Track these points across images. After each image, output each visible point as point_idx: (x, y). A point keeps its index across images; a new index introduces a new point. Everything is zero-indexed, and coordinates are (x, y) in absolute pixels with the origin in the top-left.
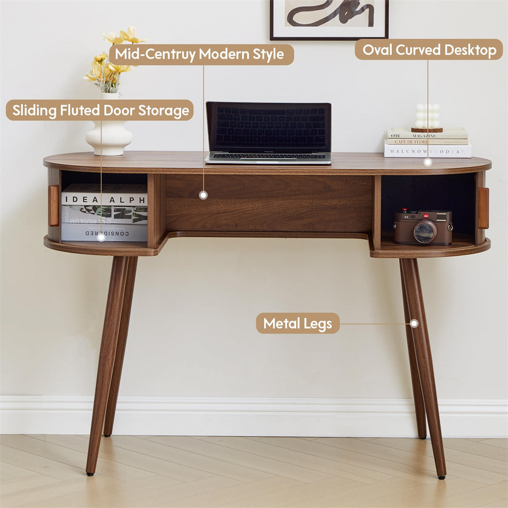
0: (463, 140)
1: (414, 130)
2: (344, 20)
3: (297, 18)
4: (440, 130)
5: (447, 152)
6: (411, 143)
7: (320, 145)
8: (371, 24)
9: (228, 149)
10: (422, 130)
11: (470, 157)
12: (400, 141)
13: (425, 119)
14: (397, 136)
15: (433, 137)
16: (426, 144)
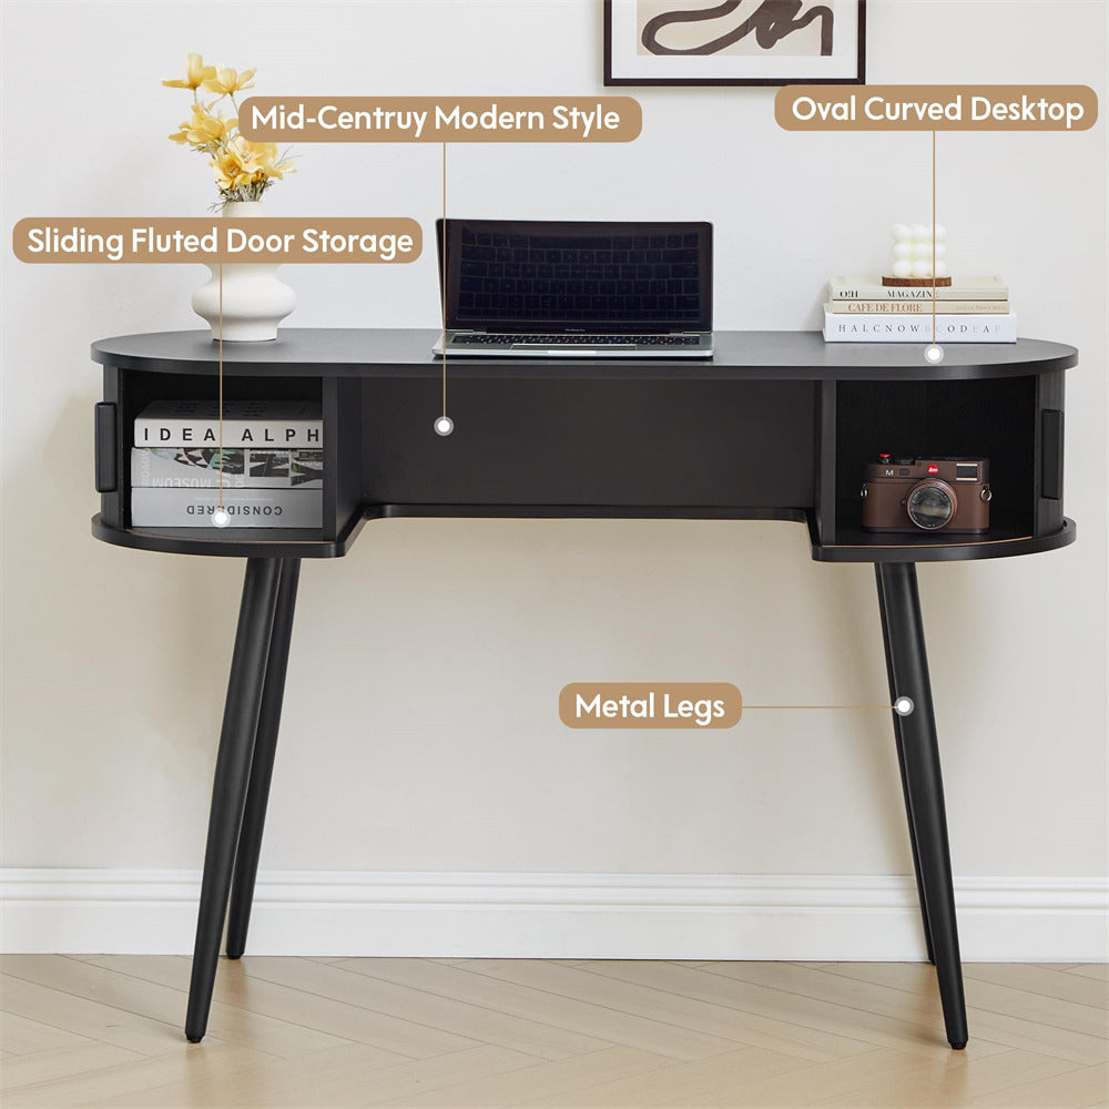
0: (998, 302)
1: (887, 282)
2: (767, 41)
3: (663, 36)
4: (947, 282)
5: (964, 329)
6: (881, 310)
7: (688, 315)
8: (827, 49)
9: (485, 323)
10: (907, 280)
11: (1015, 340)
12: (859, 305)
13: (914, 258)
14: (853, 296)
15: (932, 297)
16: (915, 311)
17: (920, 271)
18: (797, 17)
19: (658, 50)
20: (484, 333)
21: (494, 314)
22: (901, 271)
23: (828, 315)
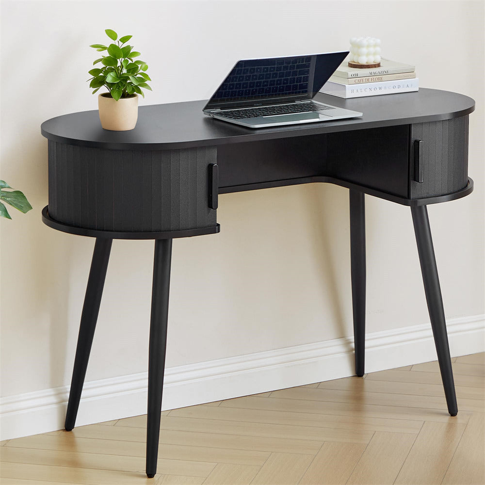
0: (409, 73)
1: (352, 65)
4: (378, 65)
5: (399, 87)
6: (368, 81)
7: (303, 92)
9: (219, 105)
10: (364, 65)
11: (417, 90)
12: (359, 80)
13: (368, 54)
14: (356, 76)
15: (386, 73)
16: (381, 80)
17: (371, 60)
20: (219, 110)
21: (224, 100)
22: (363, 61)
23: (346, 85)
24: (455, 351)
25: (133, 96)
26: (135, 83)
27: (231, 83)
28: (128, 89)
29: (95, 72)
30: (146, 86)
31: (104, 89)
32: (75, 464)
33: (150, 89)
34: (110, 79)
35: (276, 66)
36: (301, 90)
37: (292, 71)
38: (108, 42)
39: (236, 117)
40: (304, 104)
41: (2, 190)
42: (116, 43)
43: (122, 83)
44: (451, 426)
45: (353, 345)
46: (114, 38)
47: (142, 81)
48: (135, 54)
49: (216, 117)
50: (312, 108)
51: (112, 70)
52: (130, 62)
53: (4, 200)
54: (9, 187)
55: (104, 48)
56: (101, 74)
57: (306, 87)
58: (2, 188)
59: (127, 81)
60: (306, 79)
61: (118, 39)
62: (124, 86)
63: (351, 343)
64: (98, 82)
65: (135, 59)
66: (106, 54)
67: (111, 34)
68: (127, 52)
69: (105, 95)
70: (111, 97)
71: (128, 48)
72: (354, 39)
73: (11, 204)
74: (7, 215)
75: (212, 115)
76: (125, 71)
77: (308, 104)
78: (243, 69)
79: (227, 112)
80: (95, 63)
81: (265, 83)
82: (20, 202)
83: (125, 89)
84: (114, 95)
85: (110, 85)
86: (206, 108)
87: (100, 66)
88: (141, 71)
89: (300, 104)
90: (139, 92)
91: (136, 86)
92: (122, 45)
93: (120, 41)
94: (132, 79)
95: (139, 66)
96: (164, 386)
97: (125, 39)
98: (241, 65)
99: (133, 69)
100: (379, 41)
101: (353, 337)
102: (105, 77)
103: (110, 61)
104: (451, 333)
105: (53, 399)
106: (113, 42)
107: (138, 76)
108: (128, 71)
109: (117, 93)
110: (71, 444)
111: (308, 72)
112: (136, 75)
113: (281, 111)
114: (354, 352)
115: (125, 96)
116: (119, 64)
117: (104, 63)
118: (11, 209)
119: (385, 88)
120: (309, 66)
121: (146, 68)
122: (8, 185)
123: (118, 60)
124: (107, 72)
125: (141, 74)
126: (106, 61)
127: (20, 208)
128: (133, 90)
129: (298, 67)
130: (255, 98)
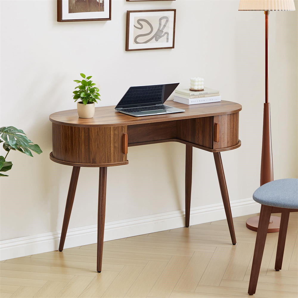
0: (217, 94)
1: (191, 90)
2: (157, 40)
3: (138, 40)
4: (203, 90)
5: (212, 100)
6: (199, 97)
7: (159, 101)
8: (167, 41)
9: (122, 106)
10: (196, 90)
11: (220, 101)
12: (195, 97)
13: (198, 85)
14: (193, 95)
15: (207, 94)
16: (204, 97)
17: (200, 88)
18: (162, 34)
19: (137, 43)
20: (122, 109)
21: (124, 104)
22: (196, 88)
23: (189, 99)
24: (234, 215)
25: (93, 103)
26: (93, 97)
27: (127, 96)
28: (90, 99)
29: (75, 92)
30: (98, 98)
31: (80, 100)
32: (63, 266)
33: (100, 100)
34: (82, 95)
35: (147, 89)
36: (158, 100)
37: (154, 91)
38: (81, 79)
39: (129, 112)
40: (159, 106)
41: (29, 144)
42: (85, 79)
43: (88, 97)
44: (233, 249)
45: (185, 213)
46: (84, 78)
47: (96, 96)
48: (93, 84)
49: (120, 111)
50: (163, 108)
51: (83, 91)
52: (91, 88)
53: (30, 148)
54: (32, 143)
55: (80, 82)
56: (78, 93)
57: (161, 98)
58: (29, 143)
59: (90, 96)
60: (161, 95)
61: (86, 78)
62: (89, 98)
63: (183, 212)
64: (77, 97)
65: (93, 87)
66: (80, 84)
67: (83, 75)
68: (90, 84)
69: (80, 103)
70: (83, 103)
71: (90, 82)
72: (192, 78)
73: (33, 150)
74: (31, 155)
75: (119, 111)
76: (89, 92)
77: (161, 106)
78: (132, 90)
79: (126, 109)
80: (75, 88)
81: (142, 97)
82: (37, 149)
83: (89, 100)
84: (84, 102)
85: (82, 98)
86: (116, 108)
87: (78, 89)
88: (96, 92)
89: (158, 106)
90: (95, 101)
91: (94, 98)
92: (87, 80)
93: (87, 79)
94: (92, 96)
95: (95, 89)
96: (105, 231)
97: (89, 78)
98: (131, 89)
99: (92, 91)
100: (203, 79)
101: (185, 210)
102: (80, 95)
103: (82, 88)
104: (232, 207)
105: (52, 237)
106: (83, 79)
107: (95, 94)
108: (90, 92)
109: (85, 102)
110: (62, 257)
111: (161, 92)
112: (94, 94)
113: (149, 109)
114: (185, 216)
115: (89, 103)
116: (86, 89)
117: (80, 89)
118: (33, 153)
119: (206, 100)
120: (162, 89)
121: (98, 91)
122: (32, 142)
123: (86, 87)
124: (81, 92)
125: (96, 93)
126: (81, 87)
127: (37, 152)
128: (93, 100)
129: (157, 89)
130: (138, 103)
